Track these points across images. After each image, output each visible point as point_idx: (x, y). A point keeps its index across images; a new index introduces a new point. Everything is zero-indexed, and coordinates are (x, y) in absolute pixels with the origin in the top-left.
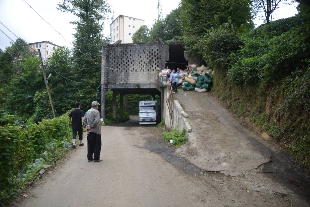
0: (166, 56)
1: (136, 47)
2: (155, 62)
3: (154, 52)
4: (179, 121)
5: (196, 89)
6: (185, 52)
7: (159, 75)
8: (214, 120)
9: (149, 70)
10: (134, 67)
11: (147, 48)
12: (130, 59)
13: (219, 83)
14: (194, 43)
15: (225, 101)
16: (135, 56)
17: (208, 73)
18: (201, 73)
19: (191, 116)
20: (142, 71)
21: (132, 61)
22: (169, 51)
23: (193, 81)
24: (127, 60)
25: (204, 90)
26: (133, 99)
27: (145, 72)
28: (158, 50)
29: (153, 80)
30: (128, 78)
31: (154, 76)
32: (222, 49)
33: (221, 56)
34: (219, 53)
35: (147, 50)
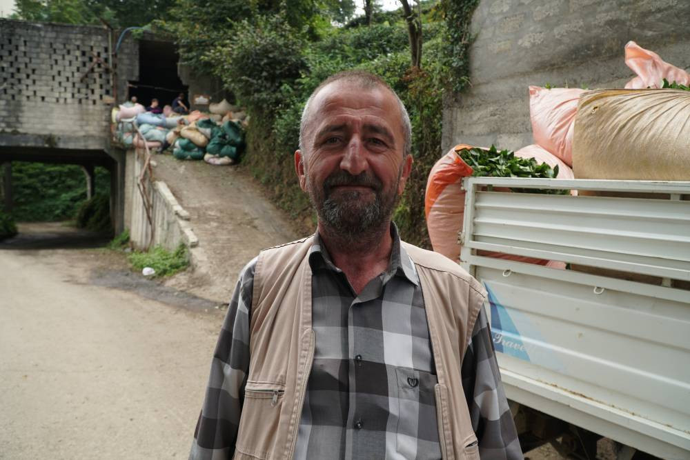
0: (130, 67)
1: (42, 33)
2: (98, 80)
3: (95, 54)
4: (168, 229)
5: (207, 156)
6: (181, 66)
7: (110, 115)
8: (244, 224)
9: (83, 101)
10: (36, 88)
11: (76, 40)
12: (22, 66)
13: (259, 147)
14: (203, 46)
15: (270, 187)
16: (38, 57)
17: (235, 121)
18: (221, 120)
19: (196, 217)
20: (62, 101)
21: (30, 72)
22: (138, 57)
23: (199, 138)
24: (16, 65)
25: (226, 160)
26: (22, 175)
27: (69, 106)
28: (106, 50)
29: (94, 128)
30: (17, 117)
31: (97, 118)
32: (265, 74)
33: (263, 89)
34: (260, 81)
35: (75, 45)
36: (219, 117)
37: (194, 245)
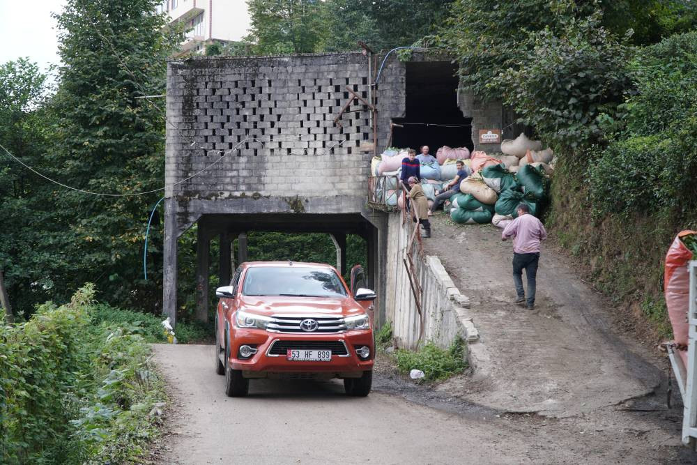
0: (394, 101)
1: (290, 69)
2: (354, 121)
3: (352, 88)
4: (442, 319)
5: (496, 218)
6: (461, 91)
7: (369, 167)
8: (543, 313)
9: (336, 150)
10: (282, 138)
11: (329, 72)
12: (266, 112)
13: (568, 202)
15: (584, 259)
16: (284, 99)
17: (536, 164)
19: (478, 303)
20: (311, 152)
21: (275, 119)
22: (404, 85)
23: (486, 194)
24: (259, 112)
27: (320, 158)
28: (365, 81)
29: (348, 186)
30: (260, 176)
31: (351, 171)
32: (572, 101)
33: (570, 123)
34: (566, 112)
35: (327, 79)
36: (514, 159)
37: (474, 341)
